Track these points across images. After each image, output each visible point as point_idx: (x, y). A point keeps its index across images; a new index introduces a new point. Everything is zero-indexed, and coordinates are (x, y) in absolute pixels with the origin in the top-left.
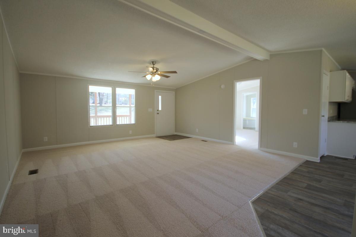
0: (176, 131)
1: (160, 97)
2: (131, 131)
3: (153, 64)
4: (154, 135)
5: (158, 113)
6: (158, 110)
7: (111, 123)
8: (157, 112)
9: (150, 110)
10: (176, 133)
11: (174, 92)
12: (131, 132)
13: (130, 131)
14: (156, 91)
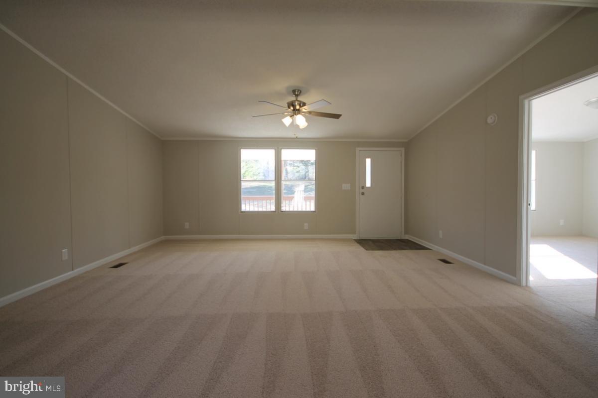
0: (406, 232)
1: (368, 161)
2: (307, 224)
3: (297, 96)
4: (355, 237)
5: (363, 194)
6: (363, 188)
7: (273, 209)
8: (362, 191)
9: (346, 186)
10: (407, 237)
11: (403, 150)
12: (306, 226)
13: (305, 224)
14: (358, 149)
